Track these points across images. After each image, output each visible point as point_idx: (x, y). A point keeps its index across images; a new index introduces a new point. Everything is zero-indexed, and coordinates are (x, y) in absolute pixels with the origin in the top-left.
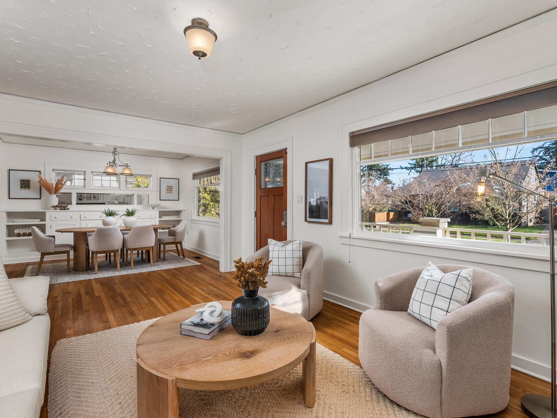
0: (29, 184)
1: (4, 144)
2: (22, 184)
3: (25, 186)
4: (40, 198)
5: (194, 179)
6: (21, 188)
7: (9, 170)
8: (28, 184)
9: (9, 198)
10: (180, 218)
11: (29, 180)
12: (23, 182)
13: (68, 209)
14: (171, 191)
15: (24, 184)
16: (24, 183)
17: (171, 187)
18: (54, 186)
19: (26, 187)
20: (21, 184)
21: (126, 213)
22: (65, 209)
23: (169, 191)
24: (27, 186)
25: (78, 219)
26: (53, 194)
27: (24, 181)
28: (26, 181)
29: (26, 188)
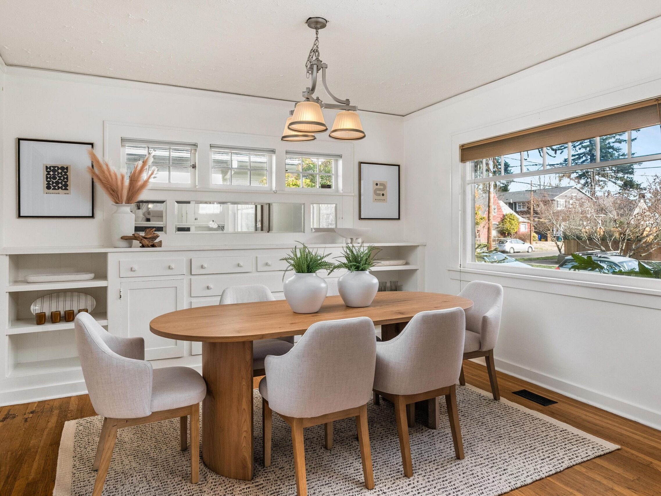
0: (67, 178)
1: (6, 68)
2: (50, 178)
3: (57, 183)
4: (93, 217)
5: (463, 159)
6: (48, 188)
7: (19, 140)
8: (64, 178)
9: (20, 216)
10: (407, 264)
11: (67, 168)
12: (51, 173)
13: (160, 244)
14: (383, 195)
15: (55, 178)
16: (54, 174)
17: (384, 186)
18: (127, 182)
19: (60, 185)
20: (47, 178)
21: (345, 261)
22: (153, 246)
23: (379, 195)
24: (61, 183)
25: (185, 270)
26: (124, 204)
27: (54, 171)
28: (60, 171)
29: (59, 188)
